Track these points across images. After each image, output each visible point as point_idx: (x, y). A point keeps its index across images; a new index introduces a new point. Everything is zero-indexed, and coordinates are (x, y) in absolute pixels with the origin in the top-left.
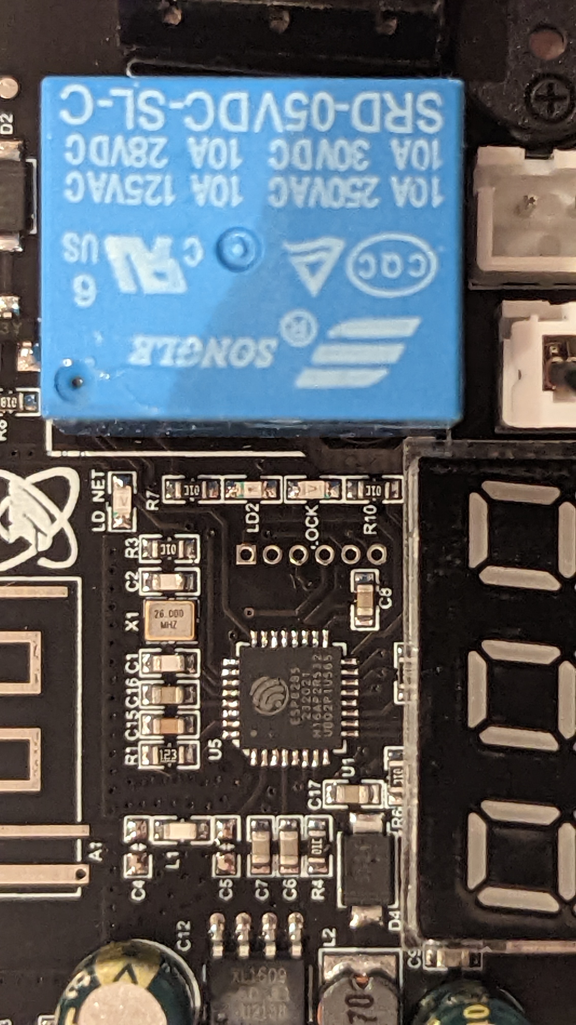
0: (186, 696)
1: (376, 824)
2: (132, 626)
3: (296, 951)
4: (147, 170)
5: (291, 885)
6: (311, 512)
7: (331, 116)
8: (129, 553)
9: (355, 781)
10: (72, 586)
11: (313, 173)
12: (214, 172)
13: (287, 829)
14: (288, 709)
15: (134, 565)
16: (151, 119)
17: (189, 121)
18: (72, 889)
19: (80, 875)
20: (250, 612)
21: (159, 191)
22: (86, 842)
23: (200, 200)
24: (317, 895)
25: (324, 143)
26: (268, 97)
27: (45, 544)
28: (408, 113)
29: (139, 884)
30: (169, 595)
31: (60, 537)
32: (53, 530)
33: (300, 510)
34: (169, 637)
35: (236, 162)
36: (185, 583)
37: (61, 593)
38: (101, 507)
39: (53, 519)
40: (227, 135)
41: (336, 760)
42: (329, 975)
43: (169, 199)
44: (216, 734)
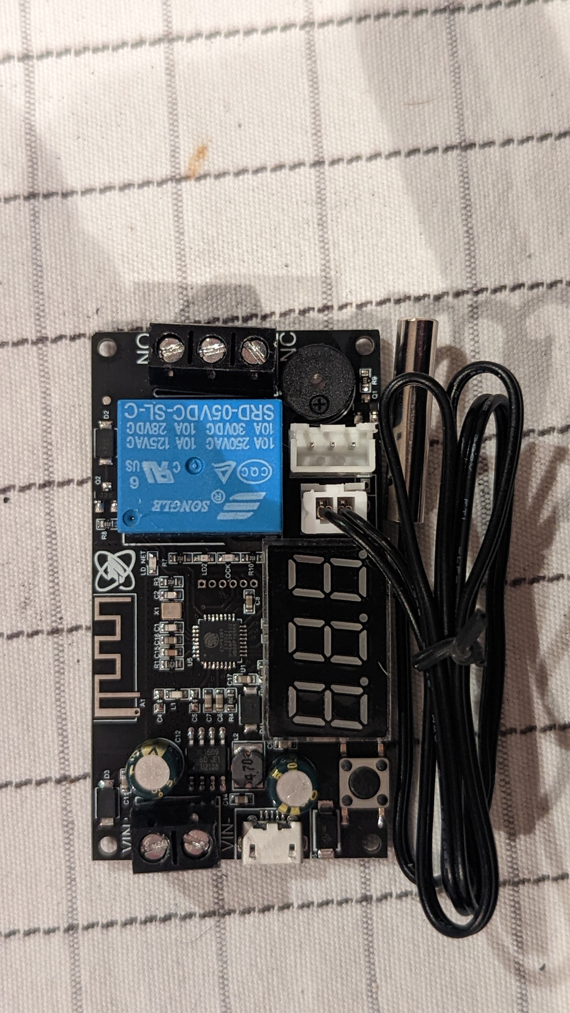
0: (178, 641)
1: (254, 691)
2: (157, 613)
3: (223, 742)
4: (159, 435)
5: (221, 716)
6: (228, 567)
7: (230, 414)
8: (156, 584)
9: (246, 674)
10: (133, 597)
11: (223, 436)
12: (185, 436)
13: (219, 693)
14: (219, 645)
15: (157, 589)
16: (160, 416)
17: (175, 417)
18: (133, 718)
19: (136, 712)
20: (204, 607)
21: (163, 444)
22: (139, 699)
23: (180, 447)
24: (231, 720)
25: (228, 424)
26: (206, 406)
27: (122, 580)
28: (260, 412)
29: (160, 716)
30: (171, 600)
31: (128, 578)
32: (125, 575)
33: (224, 566)
34: (171, 617)
35: (193, 432)
36: (178, 595)
37: (129, 600)
38: (144, 565)
39: (125, 570)
40: (190, 422)
41: (238, 666)
42: (236, 751)
43: (167, 447)
44: (191, 655)
